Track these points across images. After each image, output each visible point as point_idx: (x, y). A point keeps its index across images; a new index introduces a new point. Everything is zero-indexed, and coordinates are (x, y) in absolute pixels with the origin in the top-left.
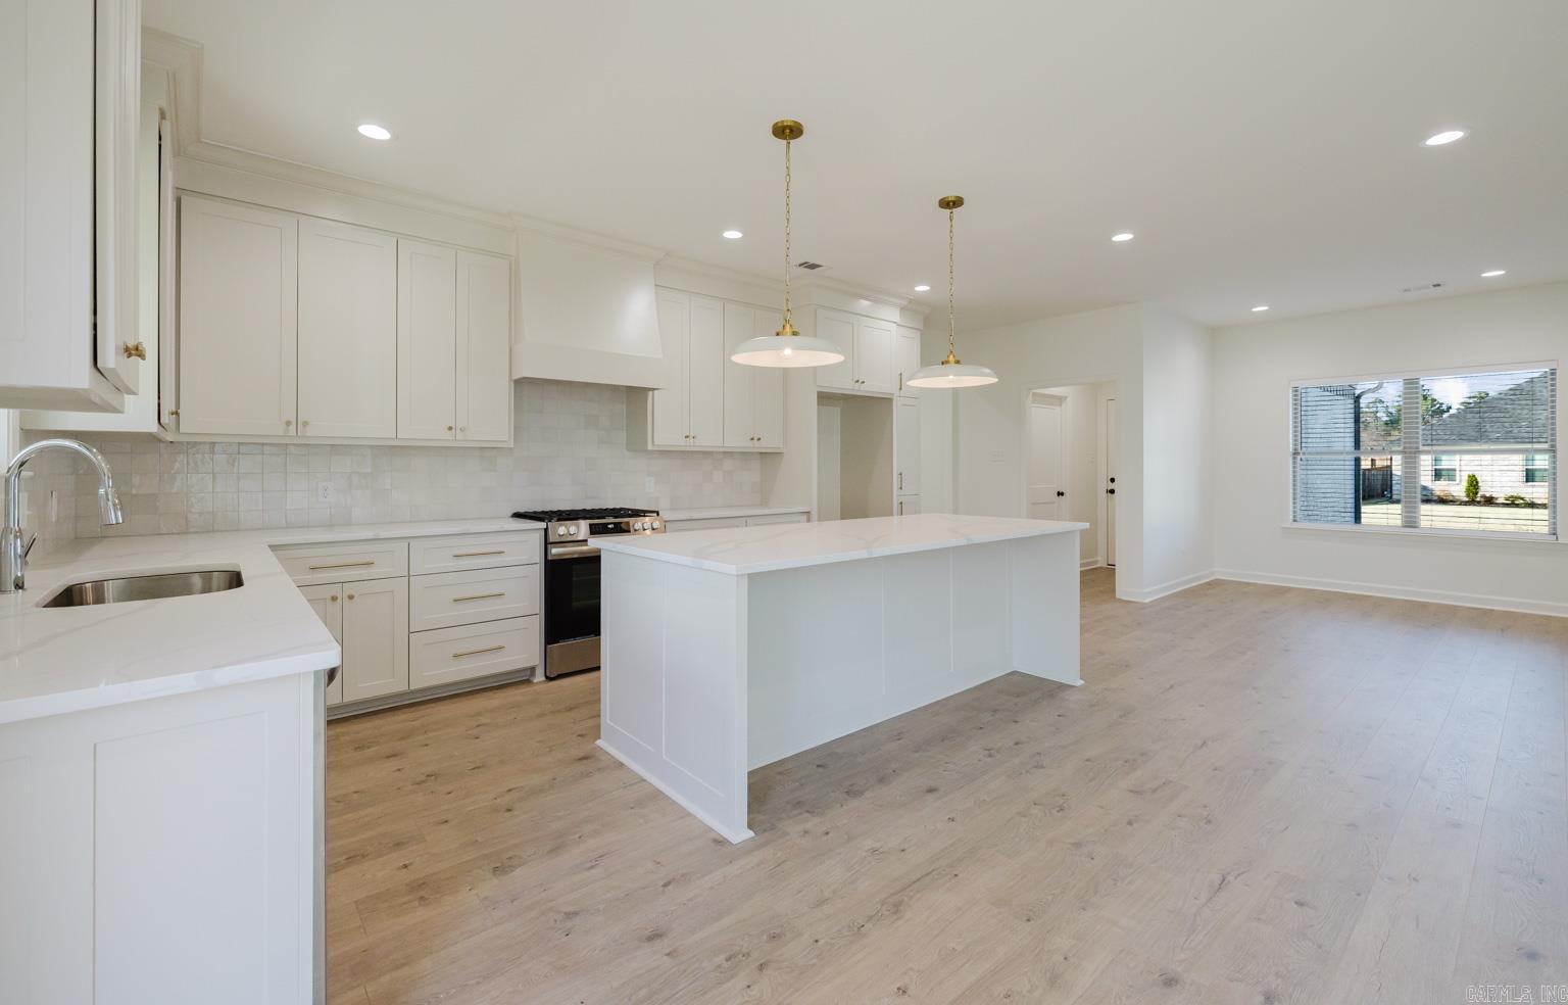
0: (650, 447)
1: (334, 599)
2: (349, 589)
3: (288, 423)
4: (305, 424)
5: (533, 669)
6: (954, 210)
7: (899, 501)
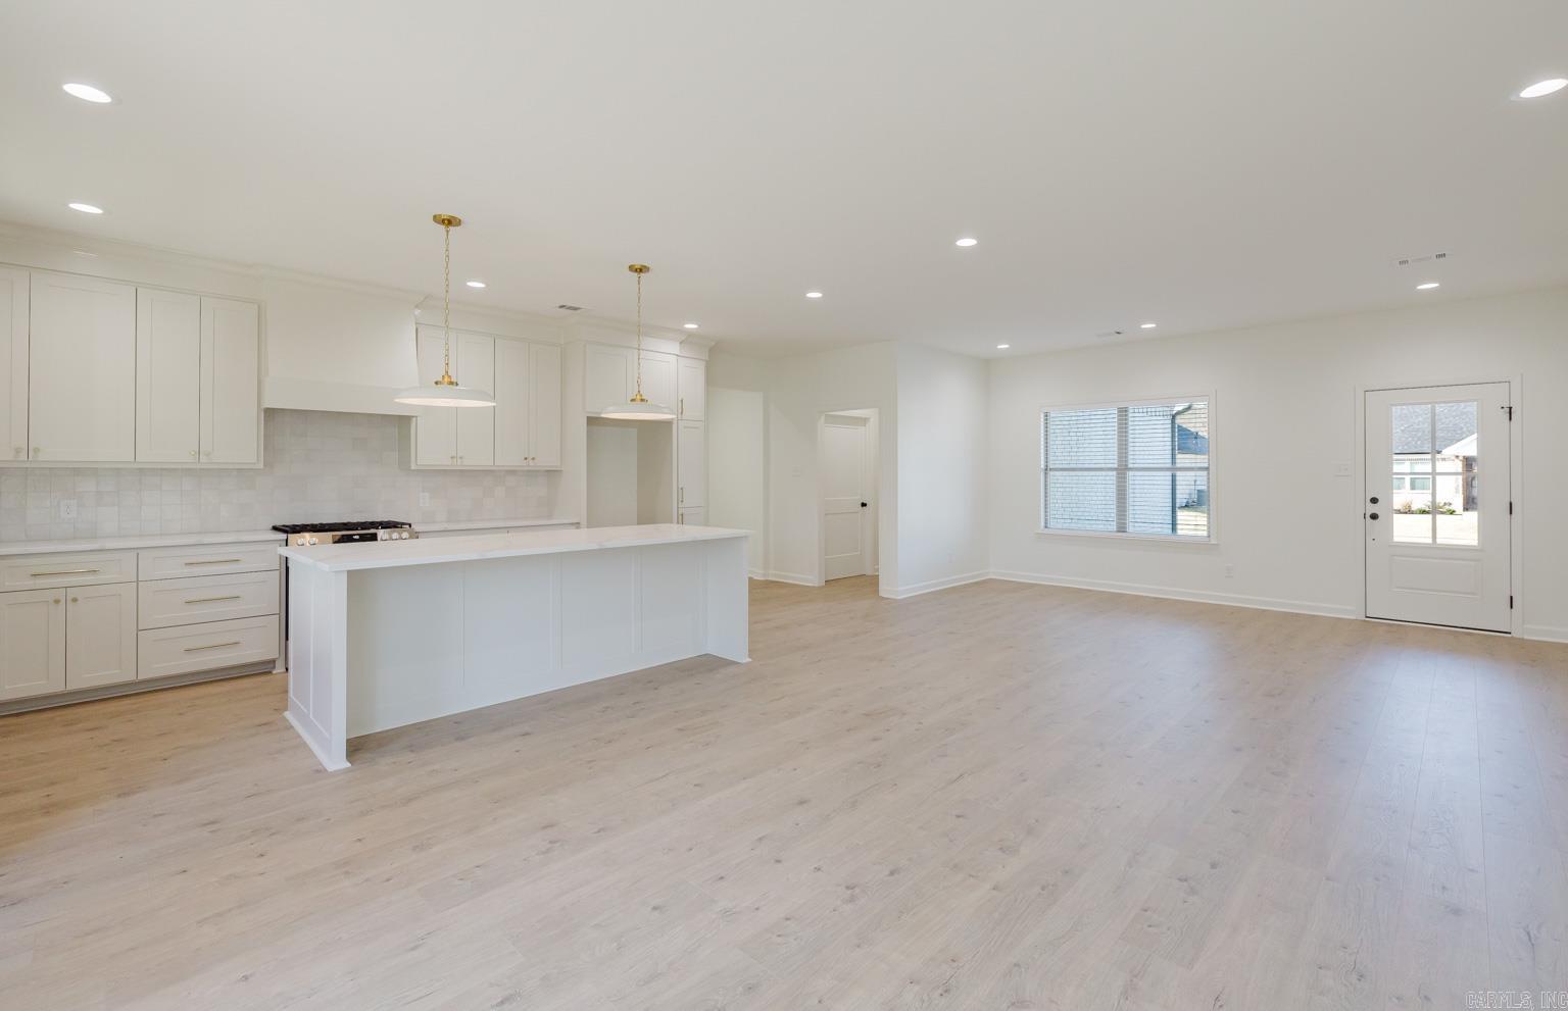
0: (413, 468)
1: (57, 602)
2: (72, 593)
3: (18, 451)
4: (37, 450)
5: (273, 662)
6: (642, 275)
7: (680, 513)
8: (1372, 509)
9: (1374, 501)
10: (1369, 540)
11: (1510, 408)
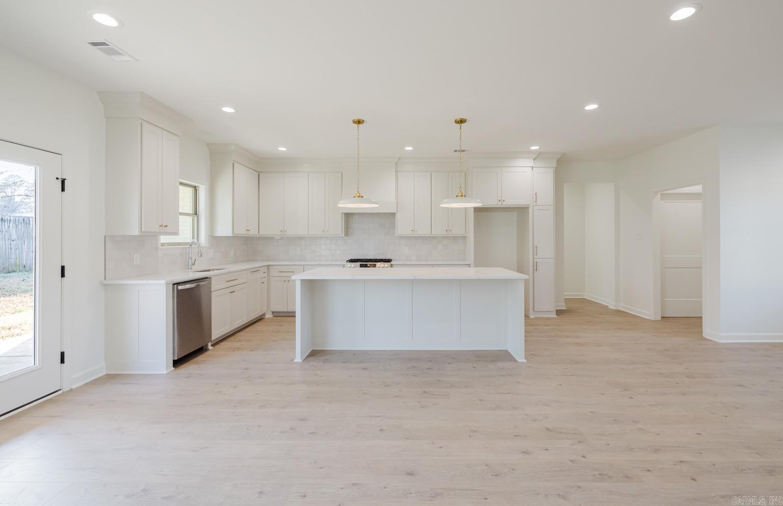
0: (396, 235)
3: (281, 231)
4: (286, 231)
6: (462, 124)
7: (535, 261)
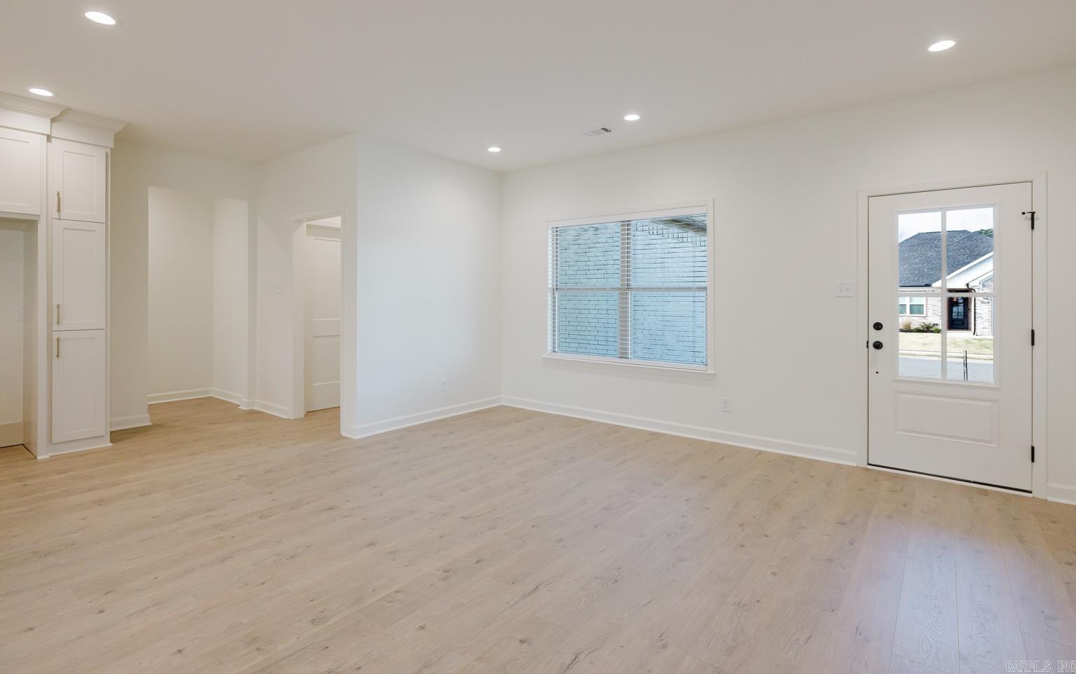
7: (55, 337)
8: (876, 336)
9: (878, 326)
10: (872, 372)
11: (1033, 214)
